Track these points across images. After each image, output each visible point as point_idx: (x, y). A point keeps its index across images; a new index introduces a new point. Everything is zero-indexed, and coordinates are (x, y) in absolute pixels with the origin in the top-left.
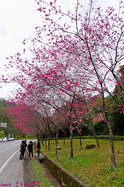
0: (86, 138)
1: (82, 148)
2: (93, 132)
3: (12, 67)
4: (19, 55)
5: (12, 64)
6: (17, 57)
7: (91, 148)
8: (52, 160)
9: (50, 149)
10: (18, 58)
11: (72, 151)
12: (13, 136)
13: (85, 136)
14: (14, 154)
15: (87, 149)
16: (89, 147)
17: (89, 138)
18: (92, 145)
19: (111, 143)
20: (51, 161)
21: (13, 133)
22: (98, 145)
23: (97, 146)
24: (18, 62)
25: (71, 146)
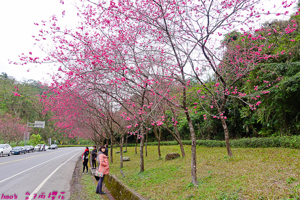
0: (170, 144)
1: (160, 159)
2: (177, 136)
3: (44, 39)
4: (56, 20)
5: (45, 35)
6: (53, 22)
7: (173, 158)
8: (114, 176)
9: (112, 161)
10: (54, 25)
11: (143, 164)
12: (55, 141)
13: (169, 141)
14: (57, 169)
15: (168, 160)
16: (170, 157)
17: (175, 145)
18: (175, 155)
19: (193, 151)
20: (111, 177)
21: (57, 137)
22: (183, 154)
23: (181, 155)
24: (54, 30)
25: (141, 155)
